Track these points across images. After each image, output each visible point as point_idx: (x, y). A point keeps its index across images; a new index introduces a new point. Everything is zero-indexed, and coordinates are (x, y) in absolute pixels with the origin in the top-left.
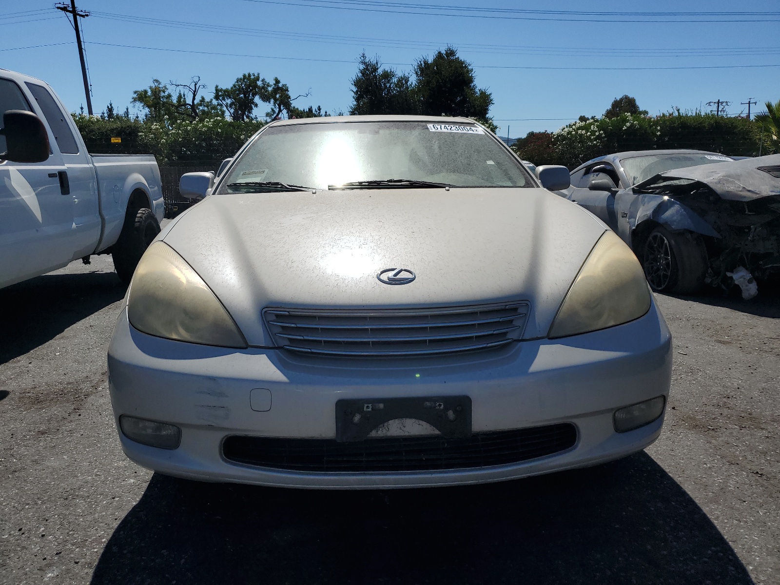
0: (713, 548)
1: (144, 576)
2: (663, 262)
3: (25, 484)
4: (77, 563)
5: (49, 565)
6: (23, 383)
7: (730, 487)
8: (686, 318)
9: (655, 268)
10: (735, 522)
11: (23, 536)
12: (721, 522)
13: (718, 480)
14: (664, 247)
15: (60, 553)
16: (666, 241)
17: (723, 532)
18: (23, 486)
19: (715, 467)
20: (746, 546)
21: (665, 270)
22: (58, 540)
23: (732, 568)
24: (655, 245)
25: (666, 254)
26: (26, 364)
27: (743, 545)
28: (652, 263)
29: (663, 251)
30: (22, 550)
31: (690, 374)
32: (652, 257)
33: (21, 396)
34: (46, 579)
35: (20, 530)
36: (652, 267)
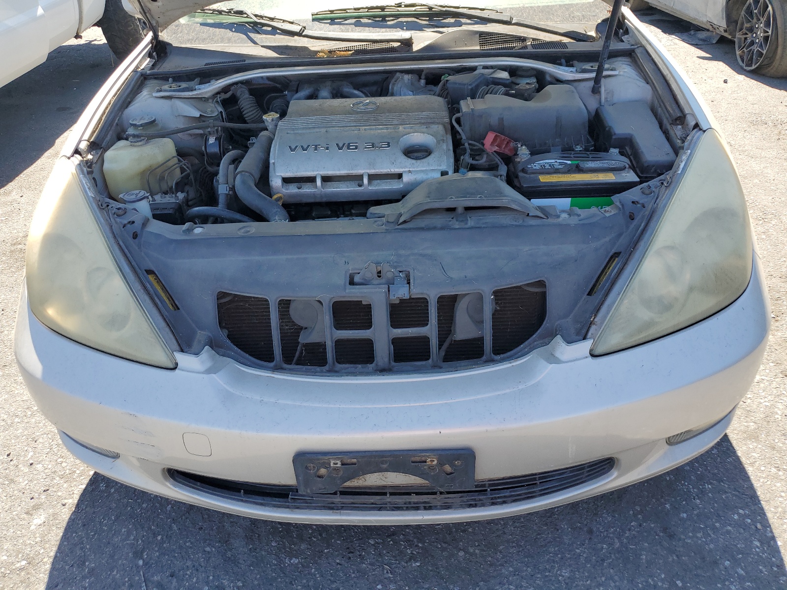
0: (741, 511)
1: (130, 527)
2: (760, 34)
3: (15, 385)
4: (64, 505)
5: (36, 507)
6: (14, 229)
7: (777, 413)
8: (772, 121)
9: (749, 41)
10: (774, 470)
11: (12, 463)
12: (758, 469)
13: (765, 401)
14: (766, 16)
15: (48, 490)
16: (770, 8)
17: (756, 484)
18: (13, 389)
19: (765, 381)
20: (780, 509)
21: (761, 46)
22: (46, 471)
23: (758, 544)
24: (756, 11)
25: (767, 24)
26: (18, 197)
27: (776, 507)
28: (747, 34)
29: (763, 20)
30: (10, 483)
31: (761, 222)
32: (748, 25)
33: (13, 248)
34: (33, 527)
35: (8, 455)
36: (746, 39)
